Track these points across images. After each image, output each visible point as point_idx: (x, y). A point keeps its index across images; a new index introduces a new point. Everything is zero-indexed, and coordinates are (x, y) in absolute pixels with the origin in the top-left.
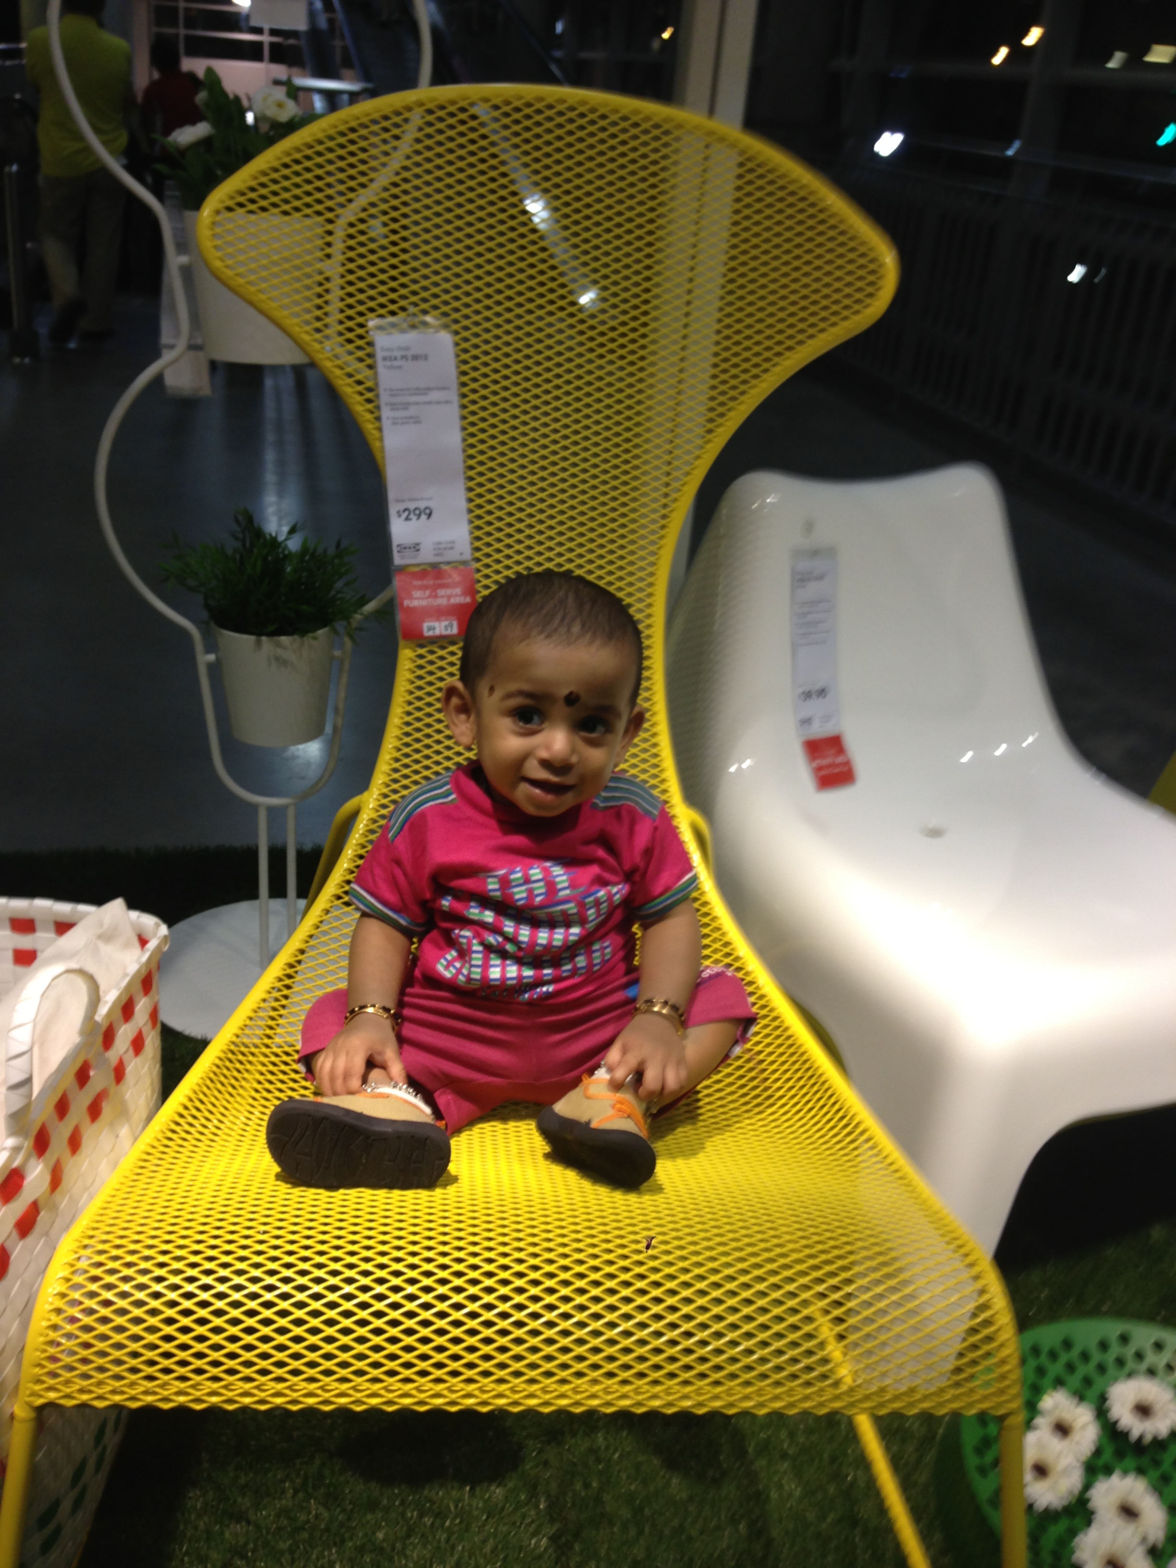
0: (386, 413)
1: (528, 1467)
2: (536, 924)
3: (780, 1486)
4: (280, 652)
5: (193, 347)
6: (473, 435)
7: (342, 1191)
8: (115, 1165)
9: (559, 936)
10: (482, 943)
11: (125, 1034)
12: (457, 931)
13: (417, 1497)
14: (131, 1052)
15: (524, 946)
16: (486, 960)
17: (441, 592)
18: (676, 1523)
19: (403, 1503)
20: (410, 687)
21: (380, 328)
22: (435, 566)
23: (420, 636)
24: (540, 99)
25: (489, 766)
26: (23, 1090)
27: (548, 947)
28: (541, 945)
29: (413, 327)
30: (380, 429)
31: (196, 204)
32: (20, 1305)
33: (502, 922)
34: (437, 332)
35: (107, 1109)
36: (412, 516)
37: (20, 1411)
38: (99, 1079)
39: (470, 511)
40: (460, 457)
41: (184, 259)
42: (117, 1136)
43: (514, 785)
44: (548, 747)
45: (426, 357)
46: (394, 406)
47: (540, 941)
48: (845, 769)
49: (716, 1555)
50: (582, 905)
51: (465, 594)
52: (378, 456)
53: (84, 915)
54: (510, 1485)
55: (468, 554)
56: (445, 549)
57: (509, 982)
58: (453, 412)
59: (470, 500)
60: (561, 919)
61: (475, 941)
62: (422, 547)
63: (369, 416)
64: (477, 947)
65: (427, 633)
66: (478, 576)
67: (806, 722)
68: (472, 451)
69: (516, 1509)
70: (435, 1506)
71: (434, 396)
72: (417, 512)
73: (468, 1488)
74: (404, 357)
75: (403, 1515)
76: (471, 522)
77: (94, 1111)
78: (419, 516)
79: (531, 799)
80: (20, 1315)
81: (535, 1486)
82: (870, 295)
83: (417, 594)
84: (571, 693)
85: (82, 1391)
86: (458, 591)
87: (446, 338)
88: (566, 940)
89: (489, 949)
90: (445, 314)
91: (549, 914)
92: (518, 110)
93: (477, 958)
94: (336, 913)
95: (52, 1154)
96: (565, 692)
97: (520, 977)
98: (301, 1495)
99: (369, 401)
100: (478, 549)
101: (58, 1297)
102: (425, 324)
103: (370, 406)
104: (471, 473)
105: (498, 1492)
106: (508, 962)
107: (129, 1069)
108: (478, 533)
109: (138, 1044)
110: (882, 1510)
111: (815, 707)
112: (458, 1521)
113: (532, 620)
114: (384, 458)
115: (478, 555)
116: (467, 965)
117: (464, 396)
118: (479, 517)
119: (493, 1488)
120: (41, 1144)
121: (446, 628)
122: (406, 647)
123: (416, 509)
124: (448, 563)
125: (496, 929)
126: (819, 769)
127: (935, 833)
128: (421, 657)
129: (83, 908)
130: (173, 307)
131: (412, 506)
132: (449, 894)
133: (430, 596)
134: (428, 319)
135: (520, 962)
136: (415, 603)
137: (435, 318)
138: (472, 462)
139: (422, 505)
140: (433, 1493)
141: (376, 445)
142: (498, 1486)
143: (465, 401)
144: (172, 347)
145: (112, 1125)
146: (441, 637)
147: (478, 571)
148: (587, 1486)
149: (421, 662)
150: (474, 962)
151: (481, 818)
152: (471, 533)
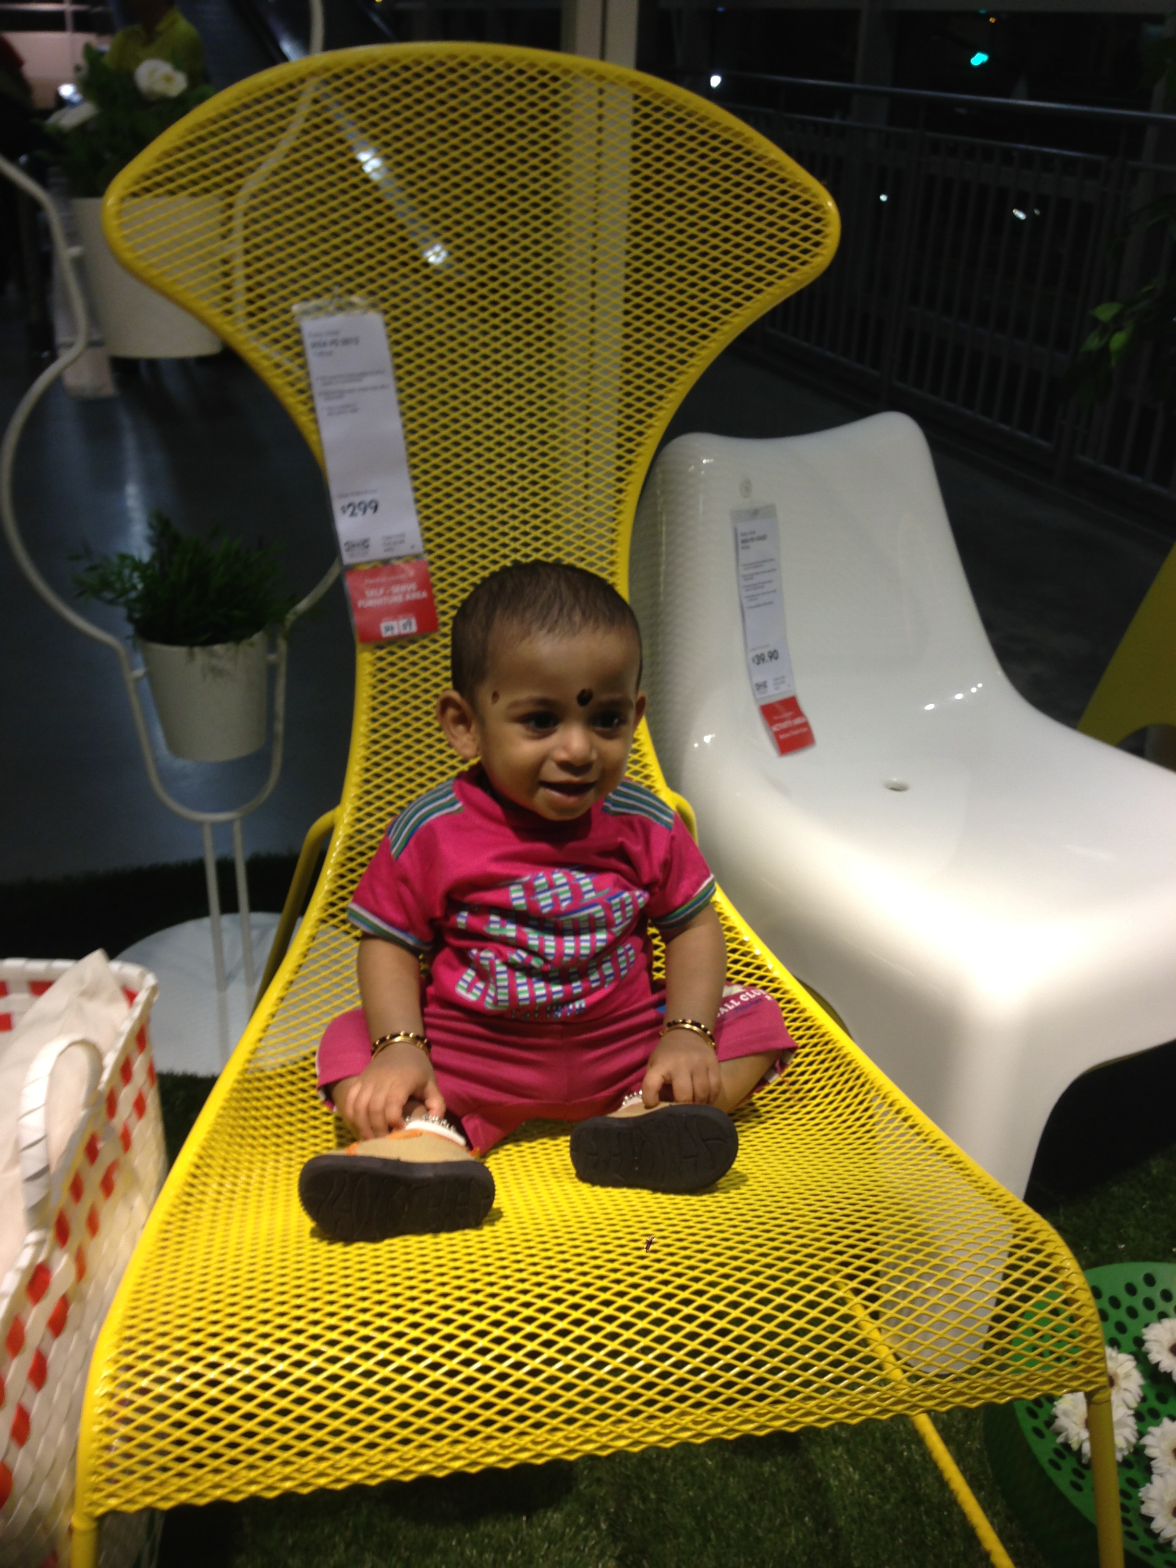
0: (321, 404)
1: (582, 1487)
2: (559, 932)
3: (837, 1472)
4: (214, 662)
5: (92, 344)
6: (412, 420)
7: (387, 1242)
8: (133, 1243)
9: (585, 943)
10: (506, 963)
11: (126, 1097)
12: (474, 952)
13: (474, 1534)
14: (134, 1116)
15: (550, 958)
16: (512, 979)
17: (396, 589)
18: (740, 1525)
19: (459, 1542)
20: (373, 692)
21: (306, 313)
22: (386, 562)
23: (379, 637)
24: (453, 57)
25: (500, 774)
26: (42, 1180)
27: (576, 957)
28: (568, 955)
29: (340, 309)
30: (315, 421)
31: (97, 190)
32: (64, 1408)
33: (525, 935)
34: (366, 312)
35: (120, 1182)
36: (357, 511)
37: (79, 1522)
38: (108, 1150)
39: (417, 501)
40: (401, 444)
41: (75, 251)
42: (132, 1208)
43: (532, 792)
44: (566, 748)
45: (356, 341)
46: (328, 396)
47: (567, 951)
48: (804, 730)
49: (787, 1552)
50: (608, 907)
51: (420, 588)
52: (315, 449)
53: (61, 973)
54: (568, 1508)
55: (419, 548)
56: (395, 543)
57: (539, 1001)
58: (390, 396)
59: (416, 489)
60: (586, 925)
61: (498, 962)
62: (372, 543)
63: (302, 408)
64: (500, 968)
65: (386, 634)
66: (432, 569)
67: (761, 686)
68: (413, 437)
69: (577, 1533)
70: (494, 1541)
71: (369, 381)
72: (362, 506)
73: (524, 1518)
74: (334, 342)
75: (462, 1554)
76: (419, 512)
77: (107, 1186)
78: (365, 511)
79: (553, 805)
80: (66, 1420)
81: (592, 1506)
82: (817, 244)
83: (370, 593)
84: (583, 692)
85: (146, 1493)
86: (413, 586)
87: (375, 320)
88: (593, 947)
89: (512, 967)
90: (372, 293)
91: (576, 921)
92: (429, 69)
93: (503, 979)
94: (323, 938)
95: (73, 1242)
96: (577, 691)
97: (549, 994)
98: (353, 1548)
99: (301, 392)
100: (429, 541)
101: (105, 1399)
102: (351, 305)
103: (303, 397)
104: (415, 461)
105: (555, 1518)
106: (534, 980)
107: (135, 1134)
108: (428, 524)
109: (140, 1106)
110: (943, 1484)
111: (766, 672)
112: (519, 1553)
113: (528, 615)
114: (322, 451)
115: (430, 546)
116: (492, 986)
117: (400, 379)
118: (427, 507)
119: (549, 1514)
120: (62, 1233)
121: (405, 626)
122: (363, 651)
123: (360, 504)
124: (399, 558)
125: (520, 944)
126: (777, 734)
127: (898, 788)
128: (381, 659)
129: (59, 964)
130: (67, 304)
131: (356, 500)
132: (465, 910)
133: (384, 594)
134: (355, 299)
135: (546, 977)
136: (370, 603)
137: (362, 297)
138: (414, 449)
139: (367, 498)
140: (489, 1527)
141: (312, 438)
142: (554, 1512)
143: (402, 384)
144: (70, 345)
145: (125, 1196)
146: (401, 637)
147: (432, 563)
148: (645, 1499)
149: (381, 664)
150: (499, 984)
151: (493, 827)
152: (421, 524)
